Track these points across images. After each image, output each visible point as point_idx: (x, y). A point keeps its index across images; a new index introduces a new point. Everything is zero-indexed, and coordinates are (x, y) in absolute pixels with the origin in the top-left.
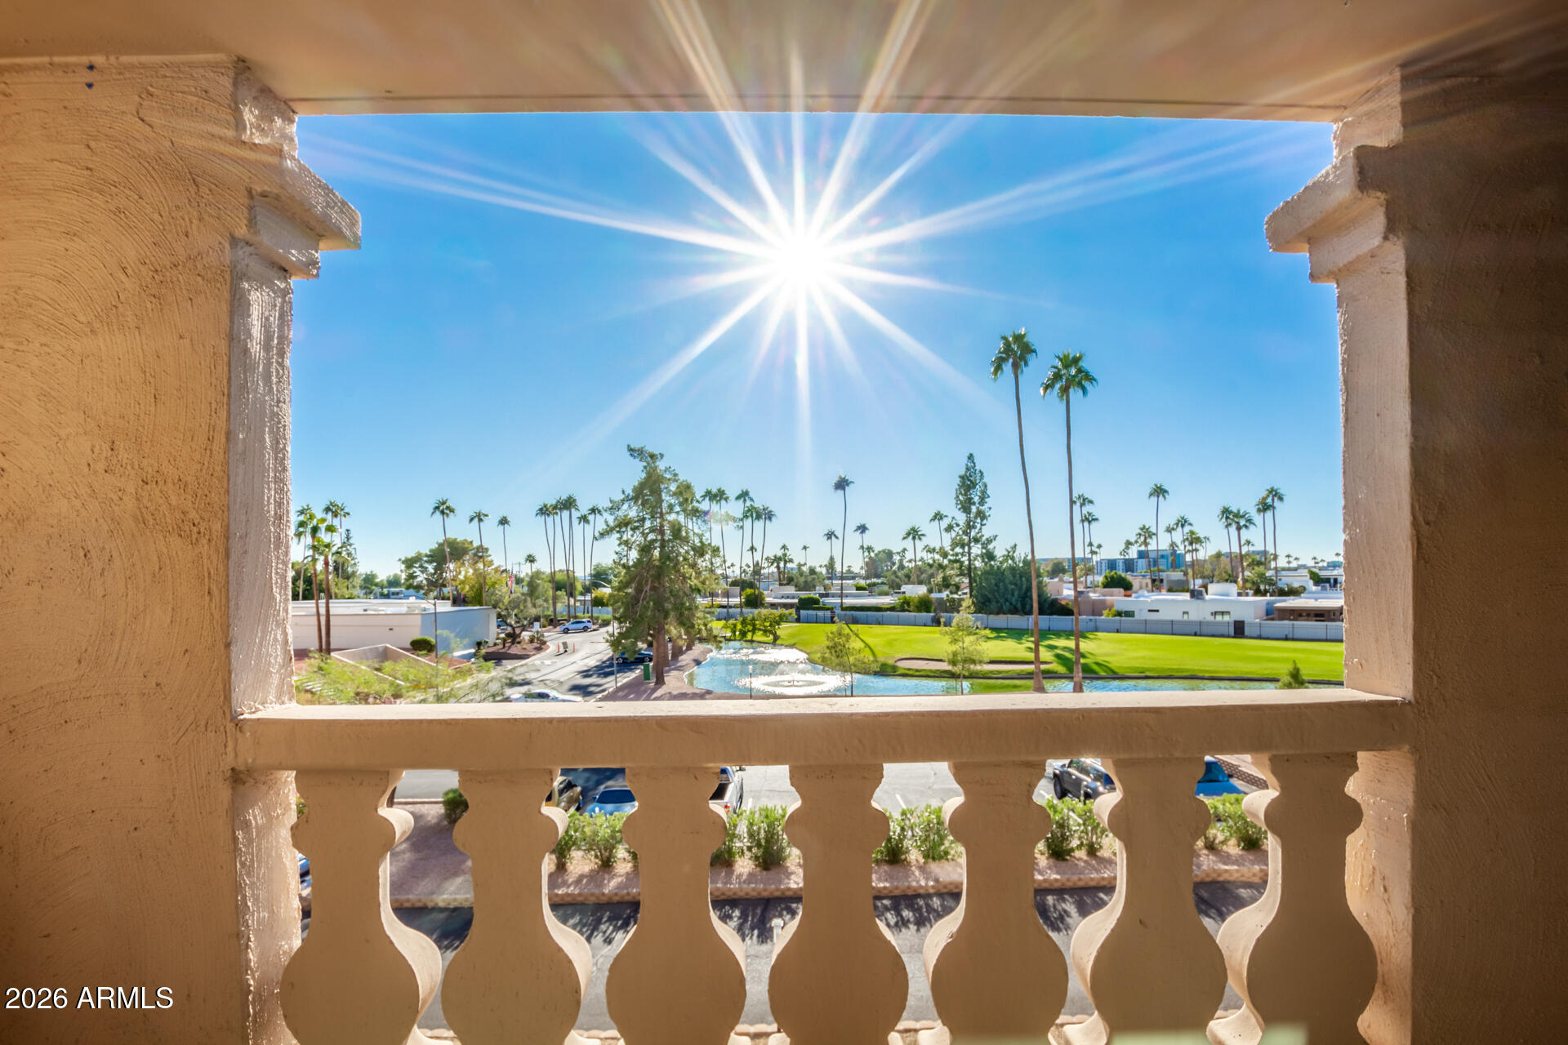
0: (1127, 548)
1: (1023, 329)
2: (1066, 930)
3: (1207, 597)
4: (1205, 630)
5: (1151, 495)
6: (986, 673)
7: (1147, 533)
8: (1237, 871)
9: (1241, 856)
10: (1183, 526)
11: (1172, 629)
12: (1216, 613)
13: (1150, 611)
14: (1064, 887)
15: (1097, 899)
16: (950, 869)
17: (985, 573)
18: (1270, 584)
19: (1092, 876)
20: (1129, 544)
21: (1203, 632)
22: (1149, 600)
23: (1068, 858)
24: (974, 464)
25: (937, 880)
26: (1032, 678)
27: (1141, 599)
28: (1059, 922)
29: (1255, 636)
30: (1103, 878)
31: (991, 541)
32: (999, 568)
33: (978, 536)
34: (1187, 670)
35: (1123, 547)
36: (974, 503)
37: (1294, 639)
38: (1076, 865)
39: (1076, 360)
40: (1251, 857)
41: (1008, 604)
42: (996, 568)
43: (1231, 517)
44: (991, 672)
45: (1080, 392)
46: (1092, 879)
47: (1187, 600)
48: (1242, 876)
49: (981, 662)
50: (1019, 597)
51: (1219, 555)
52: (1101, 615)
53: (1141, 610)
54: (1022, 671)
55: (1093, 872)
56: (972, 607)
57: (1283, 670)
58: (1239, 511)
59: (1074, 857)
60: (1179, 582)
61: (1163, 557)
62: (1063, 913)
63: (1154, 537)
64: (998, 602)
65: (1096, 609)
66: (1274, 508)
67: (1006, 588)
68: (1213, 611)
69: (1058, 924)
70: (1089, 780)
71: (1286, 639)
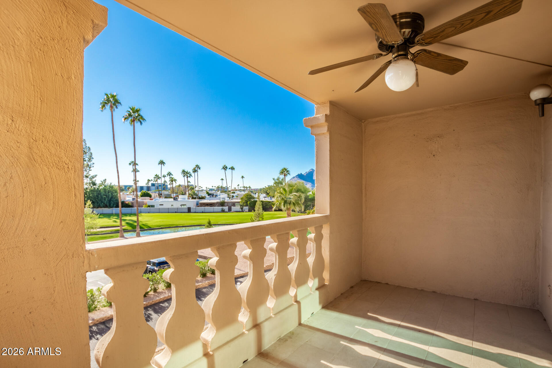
0: (148, 182)
1: (115, 93)
2: (151, 320)
3: (179, 200)
4: (179, 211)
5: (159, 164)
6: (96, 233)
7: (157, 177)
8: (201, 284)
9: (202, 280)
10: (170, 175)
11: (168, 211)
12: (182, 205)
13: (160, 205)
14: (147, 306)
15: (160, 306)
16: (98, 313)
17: (91, 191)
18: (196, 195)
19: (157, 299)
20: (149, 180)
21: (178, 212)
22: (160, 201)
23: (147, 295)
24: (86, 144)
25: (93, 320)
26: (119, 233)
27: (157, 201)
28: (148, 318)
29: (194, 212)
30: (161, 299)
31: (94, 177)
32: (98, 189)
33: (88, 175)
34: (175, 225)
35: (147, 182)
36: (85, 161)
37: (205, 212)
38: (150, 297)
39: (137, 111)
40: (205, 279)
41: (102, 204)
42: (96, 189)
43: (185, 173)
44: (99, 232)
45: (139, 123)
46: (157, 300)
47: (172, 201)
48: (203, 285)
49: (96, 228)
50: (108, 201)
51: (180, 186)
52: (143, 207)
53: (157, 205)
54: (113, 230)
55: (157, 297)
56: (92, 205)
57: (205, 222)
58: (187, 171)
59: (149, 294)
60: (168, 195)
61: (160, 186)
62: (149, 315)
63: (160, 179)
64: (98, 203)
65: (140, 205)
66: (198, 171)
67: (102, 197)
68: (181, 204)
69: (148, 319)
70: (150, 266)
71: (203, 212)
